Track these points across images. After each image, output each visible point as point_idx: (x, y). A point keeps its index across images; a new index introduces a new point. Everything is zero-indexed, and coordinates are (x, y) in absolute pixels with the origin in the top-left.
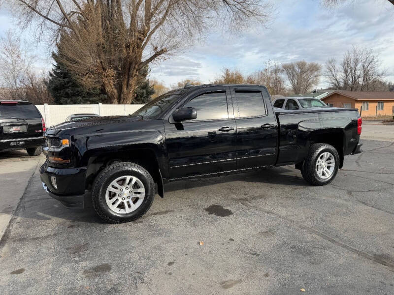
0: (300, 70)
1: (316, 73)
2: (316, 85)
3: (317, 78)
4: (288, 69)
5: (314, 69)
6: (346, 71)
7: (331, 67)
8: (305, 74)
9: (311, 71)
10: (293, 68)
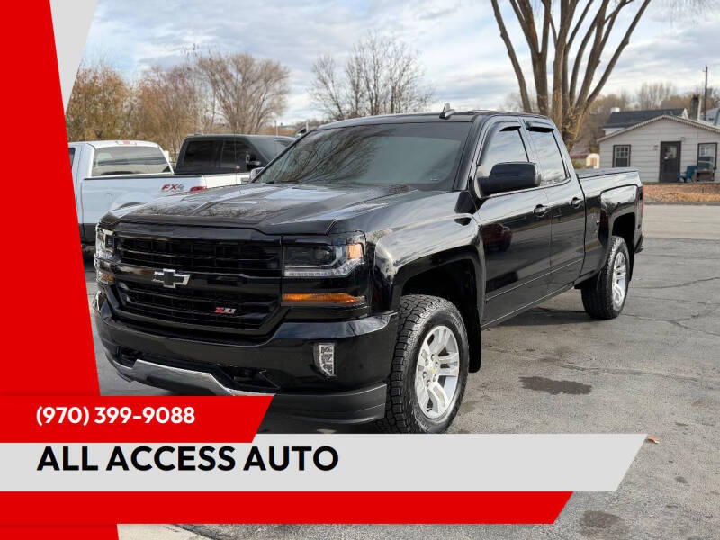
0: (240, 77)
1: (277, 86)
2: (280, 114)
3: (281, 99)
4: (214, 70)
5: (273, 74)
6: (356, 87)
7: (325, 75)
8: (254, 87)
9: (266, 81)
10: (224, 69)
